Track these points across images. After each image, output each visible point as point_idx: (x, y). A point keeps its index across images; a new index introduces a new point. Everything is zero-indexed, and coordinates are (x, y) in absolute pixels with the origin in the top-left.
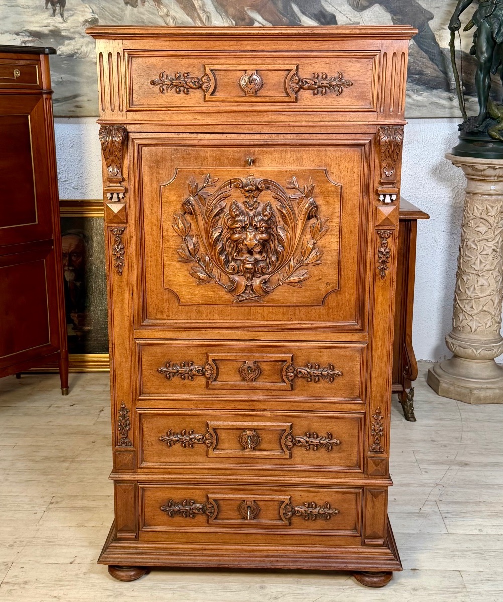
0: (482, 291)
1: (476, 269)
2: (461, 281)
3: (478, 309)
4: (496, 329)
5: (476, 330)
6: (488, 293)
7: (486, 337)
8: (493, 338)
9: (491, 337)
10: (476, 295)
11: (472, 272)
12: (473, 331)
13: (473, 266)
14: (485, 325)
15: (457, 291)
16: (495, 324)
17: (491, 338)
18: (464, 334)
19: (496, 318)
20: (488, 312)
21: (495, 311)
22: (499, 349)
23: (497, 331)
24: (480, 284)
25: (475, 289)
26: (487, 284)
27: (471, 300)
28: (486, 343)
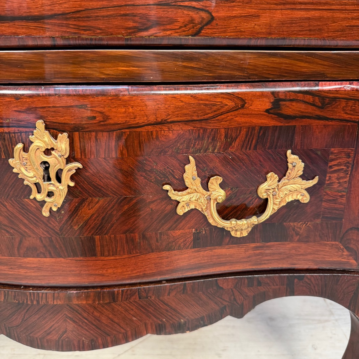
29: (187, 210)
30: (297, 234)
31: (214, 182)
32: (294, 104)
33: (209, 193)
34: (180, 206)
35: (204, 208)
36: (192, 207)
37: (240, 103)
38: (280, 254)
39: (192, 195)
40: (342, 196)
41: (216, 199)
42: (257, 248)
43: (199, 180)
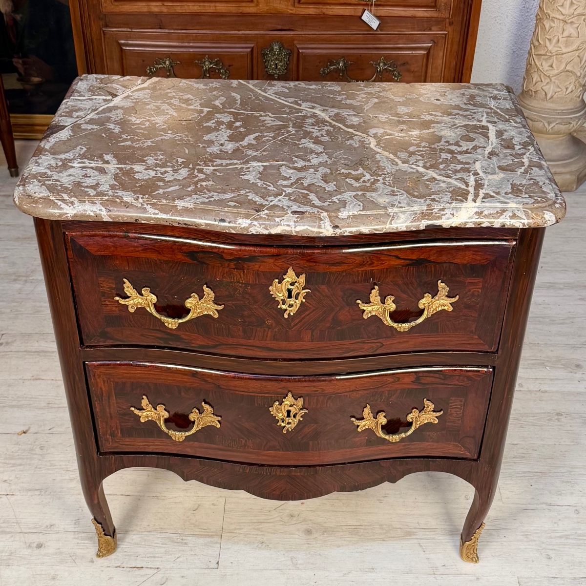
0: (567, 44)
1: (564, 12)
2: (542, 28)
3: (558, 70)
4: (578, 95)
5: (552, 97)
6: (575, 47)
7: (564, 106)
8: (573, 107)
9: (570, 106)
10: (559, 49)
11: (558, 17)
12: (548, 98)
13: (559, 8)
14: (565, 90)
15: (534, 41)
16: (578, 89)
17: (569, 108)
18: (535, 101)
19: (580, 80)
20: (571, 72)
21: (581, 71)
22: (578, 121)
23: (579, 97)
24: (566, 34)
25: (559, 40)
26: (576, 35)
27: (551, 56)
28: (563, 114)
29: (364, 429)
30: (431, 438)
31: (381, 415)
32: (428, 378)
33: (377, 420)
34: (360, 427)
35: (374, 428)
36: (367, 427)
37: (397, 379)
38: (421, 448)
39: (367, 422)
40: (459, 420)
41: (381, 423)
42: (406, 445)
43: (371, 415)
